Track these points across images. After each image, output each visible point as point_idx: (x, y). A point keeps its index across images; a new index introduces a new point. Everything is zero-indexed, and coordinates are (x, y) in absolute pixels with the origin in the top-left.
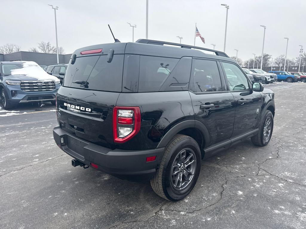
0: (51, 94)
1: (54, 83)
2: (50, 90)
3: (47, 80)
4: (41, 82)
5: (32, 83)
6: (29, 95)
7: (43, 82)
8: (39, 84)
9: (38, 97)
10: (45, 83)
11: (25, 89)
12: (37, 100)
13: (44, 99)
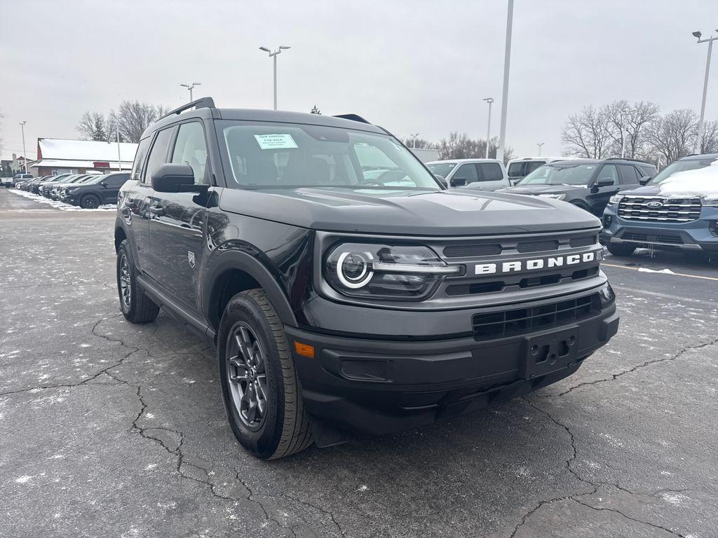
0: (678, 232)
1: (699, 203)
2: (679, 220)
3: (682, 194)
4: (661, 200)
5: (644, 200)
6: (628, 228)
7: (668, 198)
8: (653, 204)
9: (646, 235)
10: (671, 201)
11: (625, 213)
12: (642, 240)
13: (659, 241)
